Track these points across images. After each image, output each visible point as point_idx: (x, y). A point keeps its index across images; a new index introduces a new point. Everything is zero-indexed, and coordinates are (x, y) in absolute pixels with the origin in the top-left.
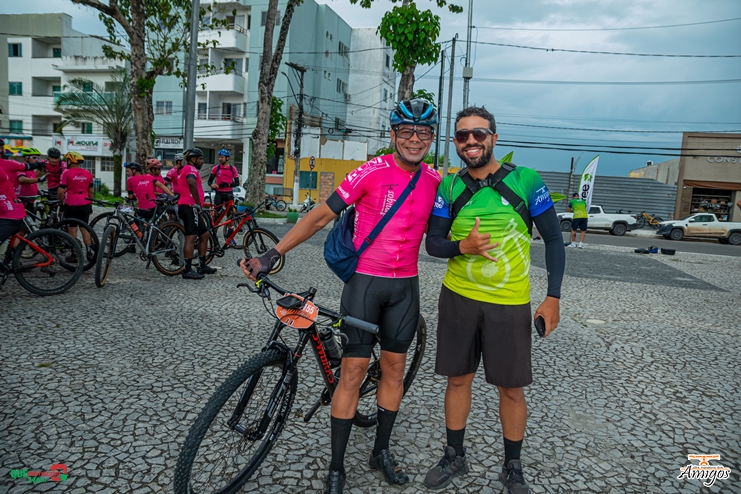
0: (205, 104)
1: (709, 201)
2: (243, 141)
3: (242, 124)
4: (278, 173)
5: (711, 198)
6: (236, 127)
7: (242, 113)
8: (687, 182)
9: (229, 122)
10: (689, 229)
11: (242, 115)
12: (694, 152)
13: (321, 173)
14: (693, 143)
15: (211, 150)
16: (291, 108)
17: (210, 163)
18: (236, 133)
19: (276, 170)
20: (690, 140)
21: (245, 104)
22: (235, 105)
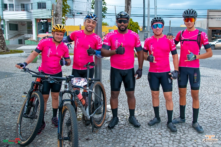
0: (13, 4)
1: (217, 34)
2: (32, 20)
3: (31, 12)
4: (49, 33)
5: (217, 33)
6: (29, 14)
7: (30, 7)
8: (210, 28)
9: (25, 12)
10: (217, 45)
11: (30, 9)
12: (211, 17)
13: (69, 32)
14: (211, 14)
15: (16, 25)
16: (53, 5)
17: (16, 30)
18: (28, 16)
19: (48, 32)
20: (210, 12)
21: (32, 4)
22: (27, 4)
